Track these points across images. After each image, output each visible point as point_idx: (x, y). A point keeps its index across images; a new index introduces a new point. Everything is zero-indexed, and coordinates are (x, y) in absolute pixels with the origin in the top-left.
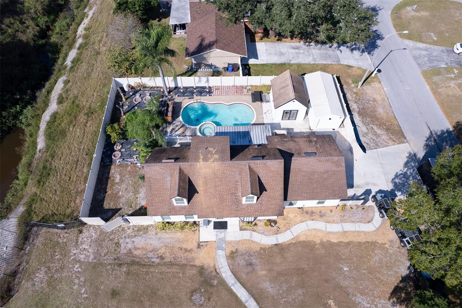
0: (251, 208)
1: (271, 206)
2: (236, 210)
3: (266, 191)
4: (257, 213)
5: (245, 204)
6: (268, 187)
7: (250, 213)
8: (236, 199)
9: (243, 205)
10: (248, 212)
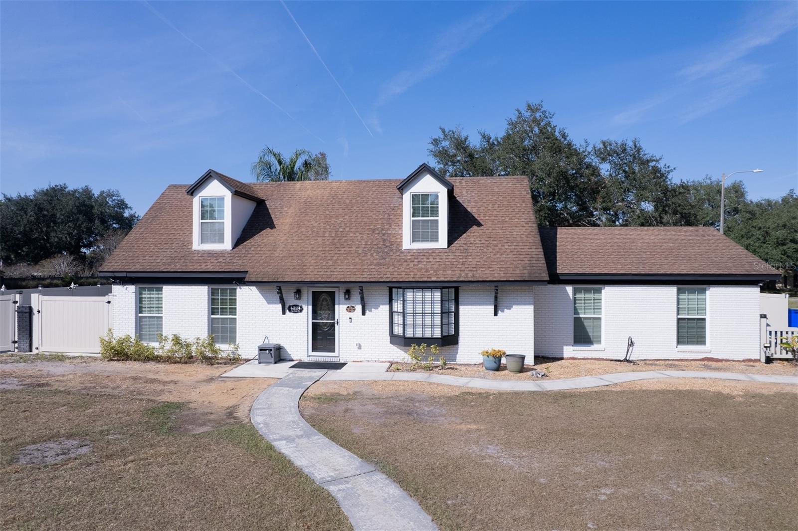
0: (431, 260)
1: (498, 256)
2: (379, 264)
3: (479, 224)
4: (449, 272)
5: (409, 251)
6: (487, 218)
7: (426, 271)
8: (384, 240)
9: (402, 253)
10: (420, 270)
